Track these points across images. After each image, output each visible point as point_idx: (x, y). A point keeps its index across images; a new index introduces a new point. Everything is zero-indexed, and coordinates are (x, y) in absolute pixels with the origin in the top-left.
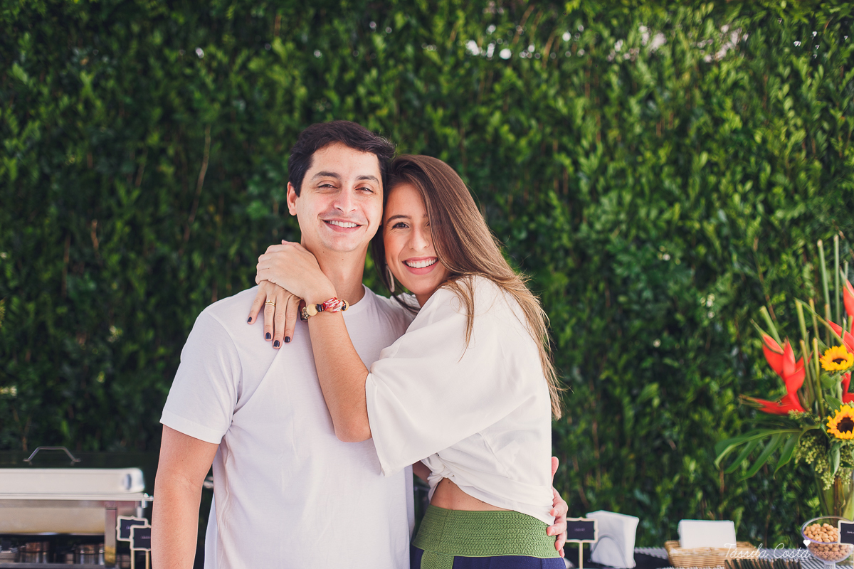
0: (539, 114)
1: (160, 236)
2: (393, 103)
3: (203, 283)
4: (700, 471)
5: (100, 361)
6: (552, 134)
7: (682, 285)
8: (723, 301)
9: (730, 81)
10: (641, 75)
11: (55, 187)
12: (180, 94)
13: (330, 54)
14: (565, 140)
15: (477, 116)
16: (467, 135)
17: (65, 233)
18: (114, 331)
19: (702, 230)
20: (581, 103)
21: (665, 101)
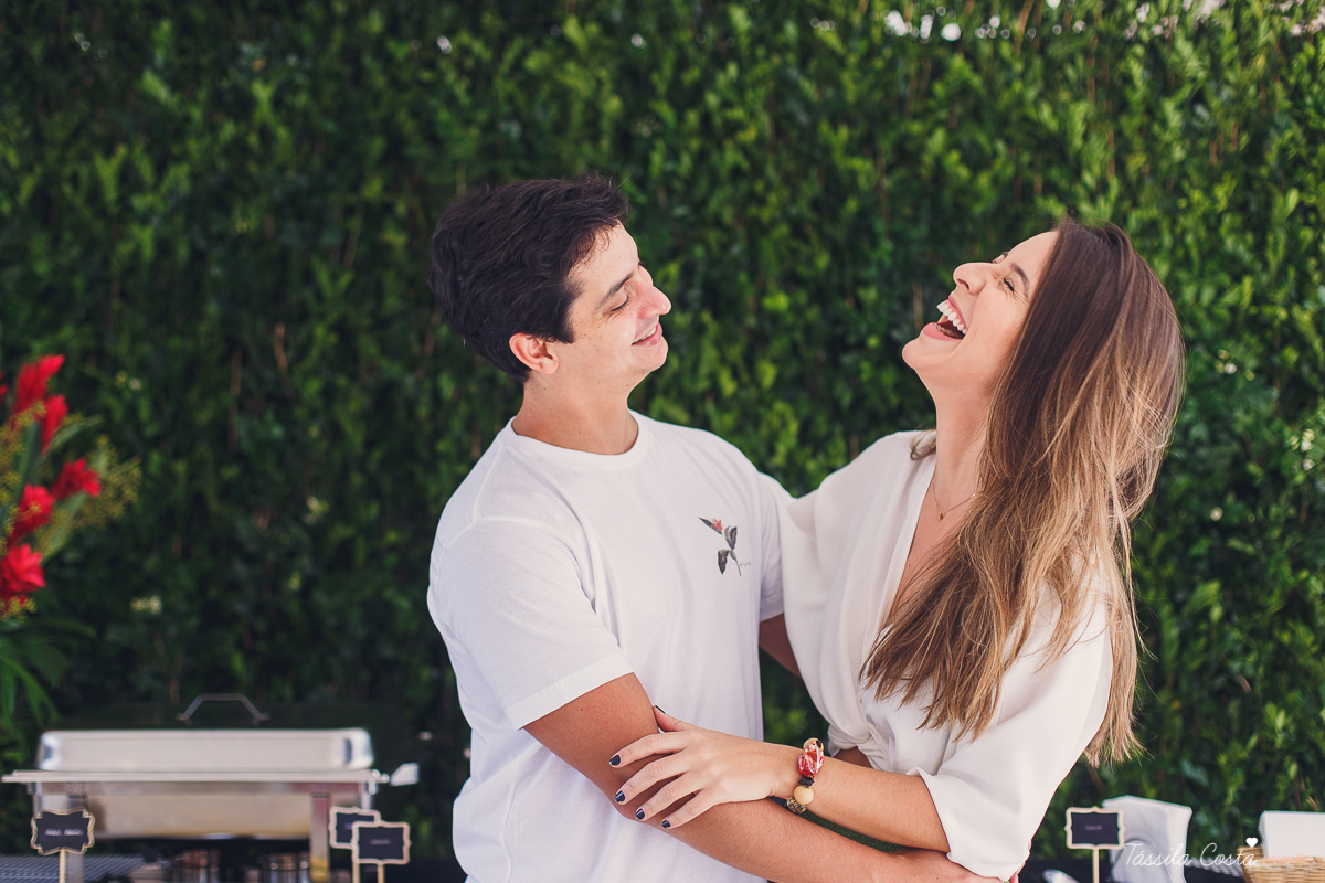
0: (1011, 131)
1: (387, 350)
2: (765, 119)
3: (457, 425)
4: (1292, 729)
5: (292, 554)
6: (1031, 164)
7: (1258, 414)
10: (1183, 61)
11: (216, 271)
12: (415, 113)
13: (659, 41)
14: (1055, 173)
15: (906, 137)
16: (889, 170)
17: (233, 347)
18: (315, 505)
19: (1290, 322)
20: (1081, 111)
21: (1223, 104)
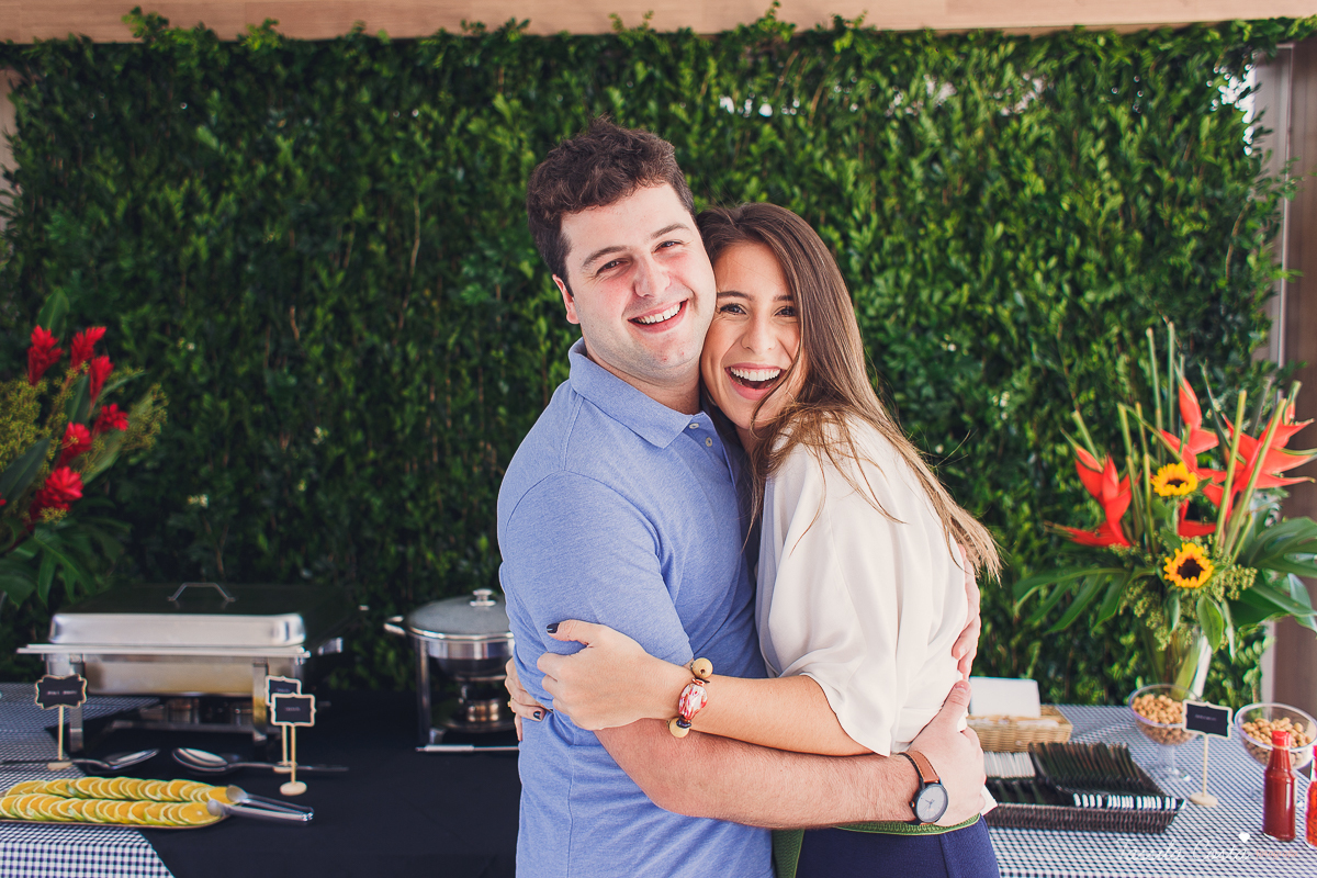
0: (803, 180)
1: (369, 326)
3: (418, 378)
4: (989, 599)
5: (303, 465)
6: (818, 203)
7: (970, 381)
8: (1020, 399)
9: (1031, 138)
10: (925, 131)
11: (250, 268)
13: (562, 114)
14: (833, 209)
15: (730, 183)
17: (265, 320)
18: (319, 431)
19: (995, 315)
20: (852, 166)
21: (953, 164)
